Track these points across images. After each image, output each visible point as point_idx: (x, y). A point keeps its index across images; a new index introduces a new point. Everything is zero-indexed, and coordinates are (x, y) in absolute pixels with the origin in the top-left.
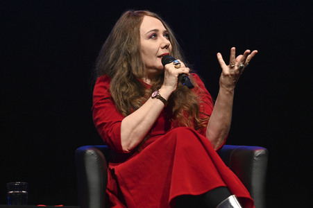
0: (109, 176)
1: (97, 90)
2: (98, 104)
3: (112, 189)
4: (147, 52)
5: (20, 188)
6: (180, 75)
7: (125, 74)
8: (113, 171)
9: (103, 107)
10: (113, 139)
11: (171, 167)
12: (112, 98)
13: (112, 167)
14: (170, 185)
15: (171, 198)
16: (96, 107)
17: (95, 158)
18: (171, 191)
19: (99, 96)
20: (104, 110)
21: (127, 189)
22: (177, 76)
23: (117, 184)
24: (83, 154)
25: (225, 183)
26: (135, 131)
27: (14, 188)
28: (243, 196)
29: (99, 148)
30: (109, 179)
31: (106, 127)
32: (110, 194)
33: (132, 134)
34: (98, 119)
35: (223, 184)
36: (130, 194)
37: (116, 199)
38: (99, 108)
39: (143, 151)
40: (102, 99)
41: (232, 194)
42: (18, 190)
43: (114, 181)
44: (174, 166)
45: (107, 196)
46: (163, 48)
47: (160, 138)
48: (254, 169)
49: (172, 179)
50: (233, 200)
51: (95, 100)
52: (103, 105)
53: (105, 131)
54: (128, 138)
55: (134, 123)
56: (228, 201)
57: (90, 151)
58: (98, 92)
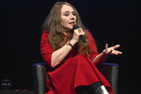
0: (47, 77)
1: (43, 37)
2: (43, 44)
3: (48, 83)
4: (64, 21)
5: (8, 82)
6: (80, 36)
7: (55, 31)
8: (49, 75)
9: (44, 46)
10: (48, 61)
11: (75, 73)
12: (49, 42)
13: (48, 73)
14: (75, 81)
15: (75, 87)
16: (42, 45)
17: (41, 69)
18: (75, 83)
19: (44, 40)
20: (45, 47)
21: (56, 83)
22: (79, 36)
23: (51, 81)
24: (36, 67)
25: (99, 80)
26: (58, 58)
27: (5, 83)
28: (108, 86)
29: (42, 65)
30: (47, 78)
31: (45, 55)
32: (48, 85)
33: (56, 60)
34: (42, 51)
35: (99, 81)
36: (57, 85)
37: (51, 87)
38: (43, 46)
39: (62, 66)
40: (45, 42)
41: (103, 85)
42: (6, 83)
43: (49, 79)
44: (76, 73)
45: (46, 86)
46: (71, 19)
47: (70, 60)
48: (113, 74)
49: (76, 79)
50: (103, 87)
51: (42, 42)
52: (44, 45)
53: (45, 57)
54: (54, 61)
55: (58, 55)
56: (101, 88)
57: (39, 66)
58: (43, 38)
